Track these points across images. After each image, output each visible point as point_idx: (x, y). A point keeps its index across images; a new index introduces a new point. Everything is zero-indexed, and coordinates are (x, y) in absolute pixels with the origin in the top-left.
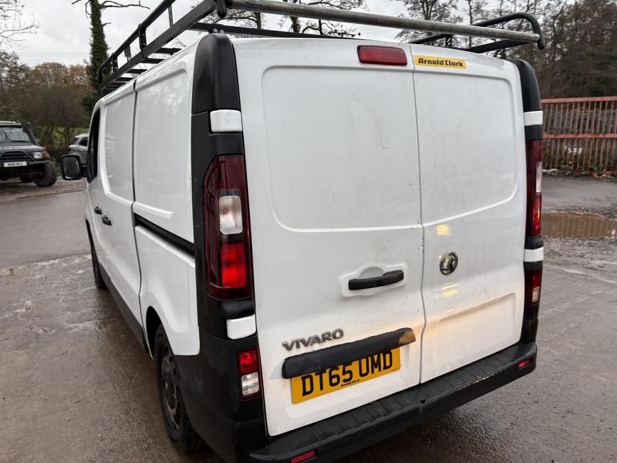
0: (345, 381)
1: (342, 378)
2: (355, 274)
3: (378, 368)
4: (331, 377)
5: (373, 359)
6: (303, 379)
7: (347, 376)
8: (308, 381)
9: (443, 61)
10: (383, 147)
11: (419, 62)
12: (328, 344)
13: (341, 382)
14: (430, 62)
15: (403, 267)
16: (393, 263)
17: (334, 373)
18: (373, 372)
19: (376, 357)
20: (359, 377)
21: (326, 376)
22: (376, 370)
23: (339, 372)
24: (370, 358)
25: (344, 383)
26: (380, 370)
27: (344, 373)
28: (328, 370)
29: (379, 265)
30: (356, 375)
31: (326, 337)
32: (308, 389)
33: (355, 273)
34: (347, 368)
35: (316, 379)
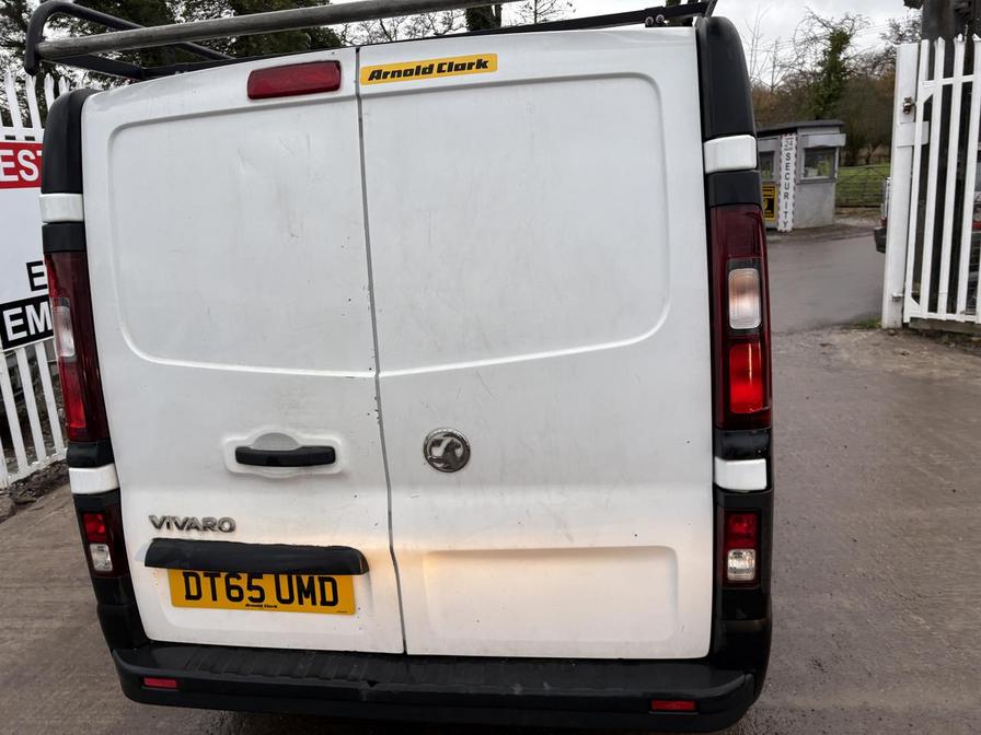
0: (251, 599)
1: (247, 594)
2: (247, 439)
3: (310, 599)
4: (229, 588)
5: (300, 581)
6: (186, 576)
7: (256, 594)
8: (192, 580)
9: (431, 67)
10: (293, 235)
11: (371, 79)
12: (210, 536)
13: (246, 600)
14: (397, 74)
15: (336, 443)
16: (316, 433)
17: (233, 581)
18: (301, 602)
19: (305, 579)
20: (277, 603)
21: (220, 583)
22: (308, 601)
23: (243, 582)
24: (294, 577)
25: (251, 603)
26: (314, 603)
27: (250, 587)
28: (223, 575)
29: (288, 431)
30: (271, 597)
31: (209, 525)
32: (194, 592)
33: (245, 438)
34: (255, 582)
35: (206, 582)
